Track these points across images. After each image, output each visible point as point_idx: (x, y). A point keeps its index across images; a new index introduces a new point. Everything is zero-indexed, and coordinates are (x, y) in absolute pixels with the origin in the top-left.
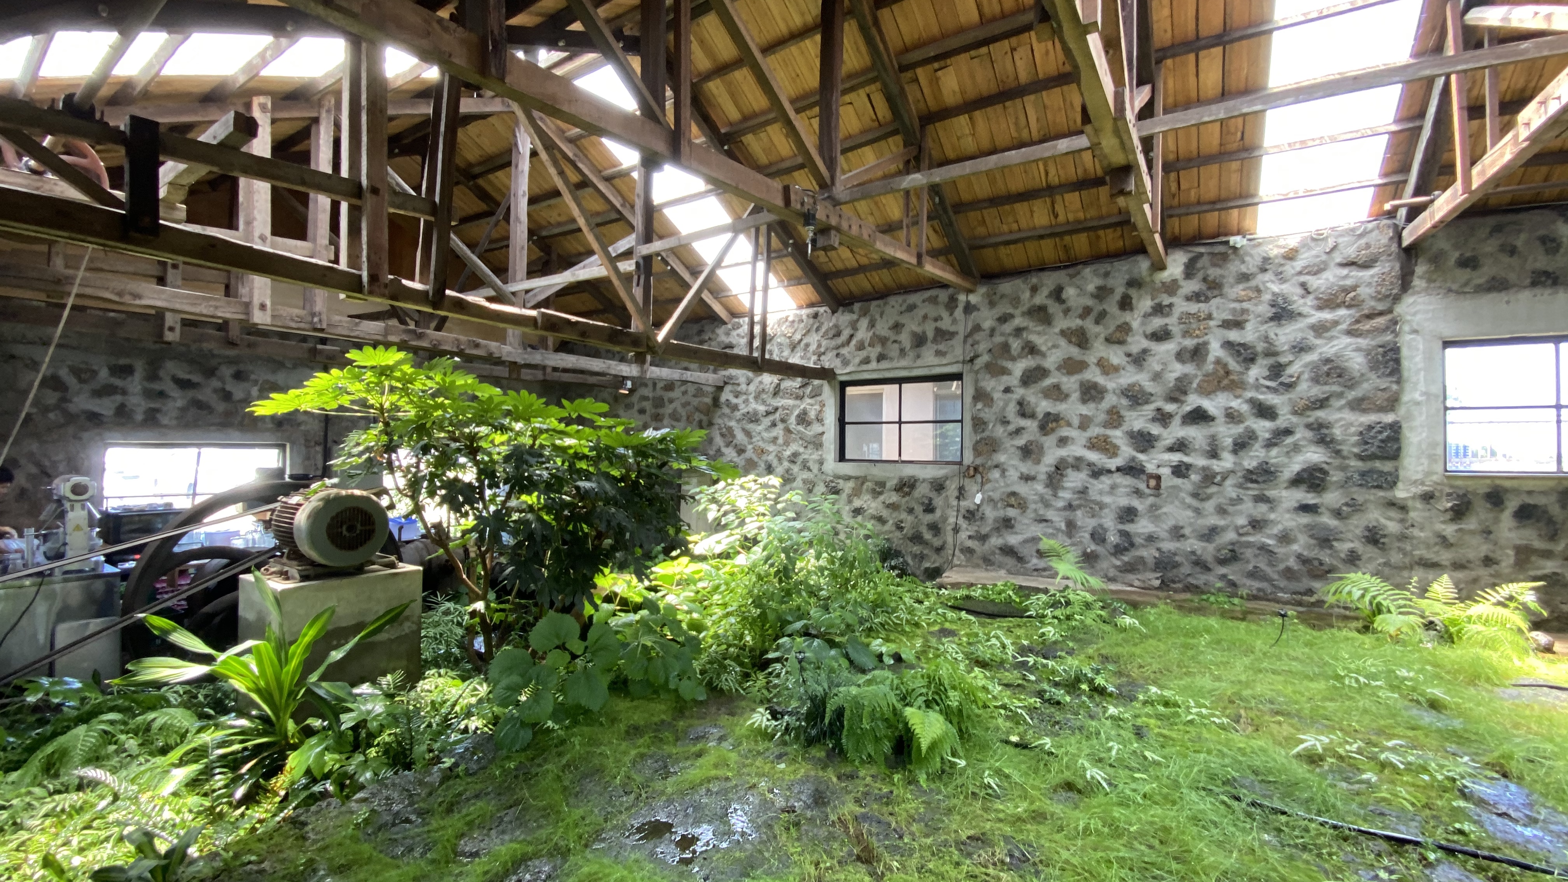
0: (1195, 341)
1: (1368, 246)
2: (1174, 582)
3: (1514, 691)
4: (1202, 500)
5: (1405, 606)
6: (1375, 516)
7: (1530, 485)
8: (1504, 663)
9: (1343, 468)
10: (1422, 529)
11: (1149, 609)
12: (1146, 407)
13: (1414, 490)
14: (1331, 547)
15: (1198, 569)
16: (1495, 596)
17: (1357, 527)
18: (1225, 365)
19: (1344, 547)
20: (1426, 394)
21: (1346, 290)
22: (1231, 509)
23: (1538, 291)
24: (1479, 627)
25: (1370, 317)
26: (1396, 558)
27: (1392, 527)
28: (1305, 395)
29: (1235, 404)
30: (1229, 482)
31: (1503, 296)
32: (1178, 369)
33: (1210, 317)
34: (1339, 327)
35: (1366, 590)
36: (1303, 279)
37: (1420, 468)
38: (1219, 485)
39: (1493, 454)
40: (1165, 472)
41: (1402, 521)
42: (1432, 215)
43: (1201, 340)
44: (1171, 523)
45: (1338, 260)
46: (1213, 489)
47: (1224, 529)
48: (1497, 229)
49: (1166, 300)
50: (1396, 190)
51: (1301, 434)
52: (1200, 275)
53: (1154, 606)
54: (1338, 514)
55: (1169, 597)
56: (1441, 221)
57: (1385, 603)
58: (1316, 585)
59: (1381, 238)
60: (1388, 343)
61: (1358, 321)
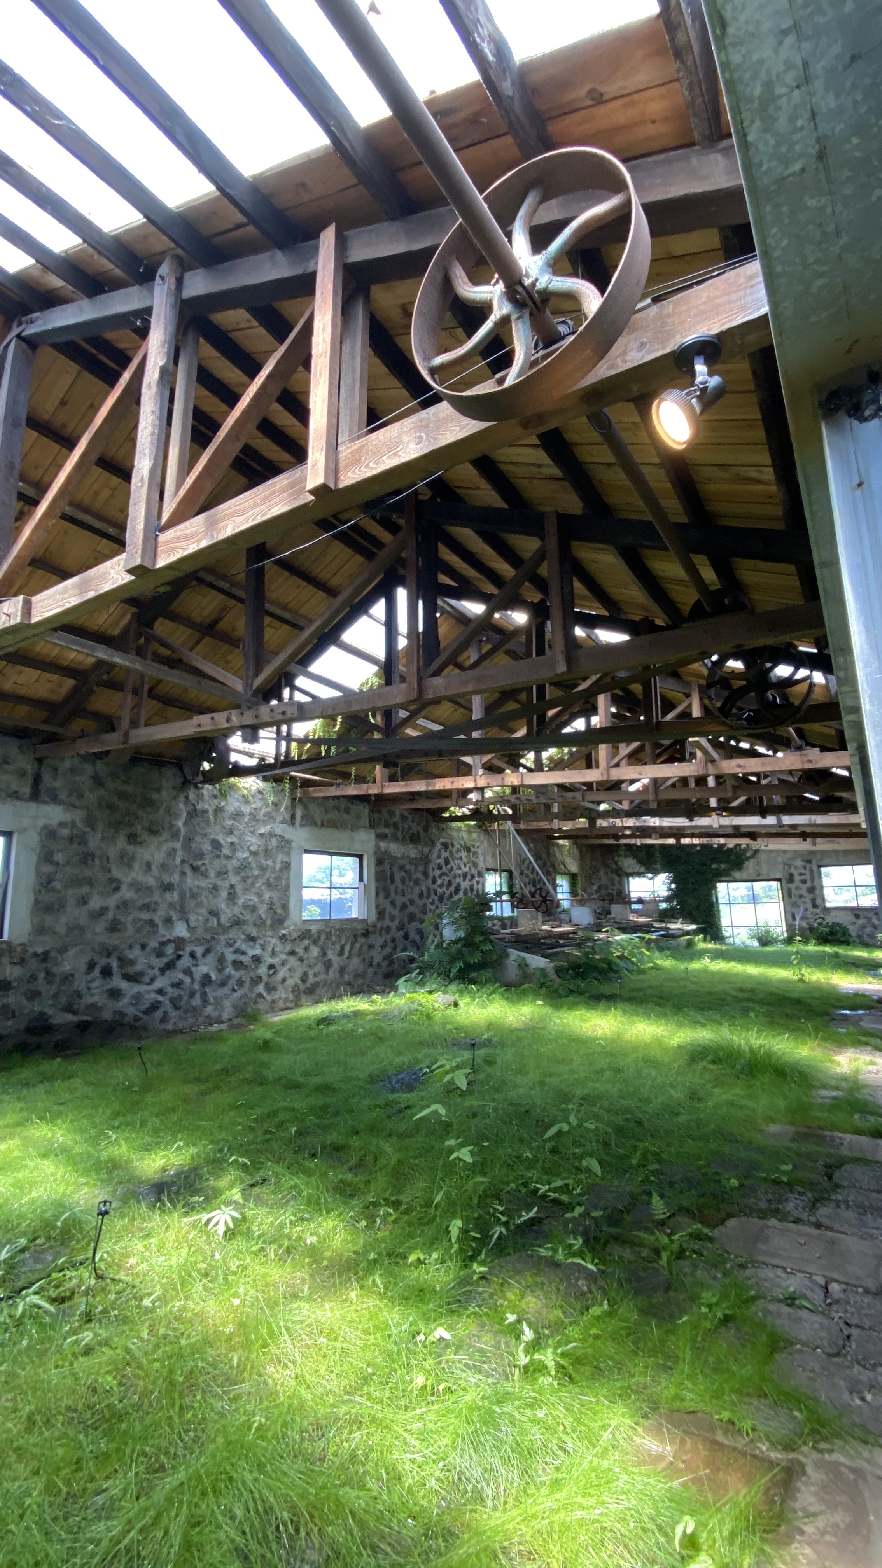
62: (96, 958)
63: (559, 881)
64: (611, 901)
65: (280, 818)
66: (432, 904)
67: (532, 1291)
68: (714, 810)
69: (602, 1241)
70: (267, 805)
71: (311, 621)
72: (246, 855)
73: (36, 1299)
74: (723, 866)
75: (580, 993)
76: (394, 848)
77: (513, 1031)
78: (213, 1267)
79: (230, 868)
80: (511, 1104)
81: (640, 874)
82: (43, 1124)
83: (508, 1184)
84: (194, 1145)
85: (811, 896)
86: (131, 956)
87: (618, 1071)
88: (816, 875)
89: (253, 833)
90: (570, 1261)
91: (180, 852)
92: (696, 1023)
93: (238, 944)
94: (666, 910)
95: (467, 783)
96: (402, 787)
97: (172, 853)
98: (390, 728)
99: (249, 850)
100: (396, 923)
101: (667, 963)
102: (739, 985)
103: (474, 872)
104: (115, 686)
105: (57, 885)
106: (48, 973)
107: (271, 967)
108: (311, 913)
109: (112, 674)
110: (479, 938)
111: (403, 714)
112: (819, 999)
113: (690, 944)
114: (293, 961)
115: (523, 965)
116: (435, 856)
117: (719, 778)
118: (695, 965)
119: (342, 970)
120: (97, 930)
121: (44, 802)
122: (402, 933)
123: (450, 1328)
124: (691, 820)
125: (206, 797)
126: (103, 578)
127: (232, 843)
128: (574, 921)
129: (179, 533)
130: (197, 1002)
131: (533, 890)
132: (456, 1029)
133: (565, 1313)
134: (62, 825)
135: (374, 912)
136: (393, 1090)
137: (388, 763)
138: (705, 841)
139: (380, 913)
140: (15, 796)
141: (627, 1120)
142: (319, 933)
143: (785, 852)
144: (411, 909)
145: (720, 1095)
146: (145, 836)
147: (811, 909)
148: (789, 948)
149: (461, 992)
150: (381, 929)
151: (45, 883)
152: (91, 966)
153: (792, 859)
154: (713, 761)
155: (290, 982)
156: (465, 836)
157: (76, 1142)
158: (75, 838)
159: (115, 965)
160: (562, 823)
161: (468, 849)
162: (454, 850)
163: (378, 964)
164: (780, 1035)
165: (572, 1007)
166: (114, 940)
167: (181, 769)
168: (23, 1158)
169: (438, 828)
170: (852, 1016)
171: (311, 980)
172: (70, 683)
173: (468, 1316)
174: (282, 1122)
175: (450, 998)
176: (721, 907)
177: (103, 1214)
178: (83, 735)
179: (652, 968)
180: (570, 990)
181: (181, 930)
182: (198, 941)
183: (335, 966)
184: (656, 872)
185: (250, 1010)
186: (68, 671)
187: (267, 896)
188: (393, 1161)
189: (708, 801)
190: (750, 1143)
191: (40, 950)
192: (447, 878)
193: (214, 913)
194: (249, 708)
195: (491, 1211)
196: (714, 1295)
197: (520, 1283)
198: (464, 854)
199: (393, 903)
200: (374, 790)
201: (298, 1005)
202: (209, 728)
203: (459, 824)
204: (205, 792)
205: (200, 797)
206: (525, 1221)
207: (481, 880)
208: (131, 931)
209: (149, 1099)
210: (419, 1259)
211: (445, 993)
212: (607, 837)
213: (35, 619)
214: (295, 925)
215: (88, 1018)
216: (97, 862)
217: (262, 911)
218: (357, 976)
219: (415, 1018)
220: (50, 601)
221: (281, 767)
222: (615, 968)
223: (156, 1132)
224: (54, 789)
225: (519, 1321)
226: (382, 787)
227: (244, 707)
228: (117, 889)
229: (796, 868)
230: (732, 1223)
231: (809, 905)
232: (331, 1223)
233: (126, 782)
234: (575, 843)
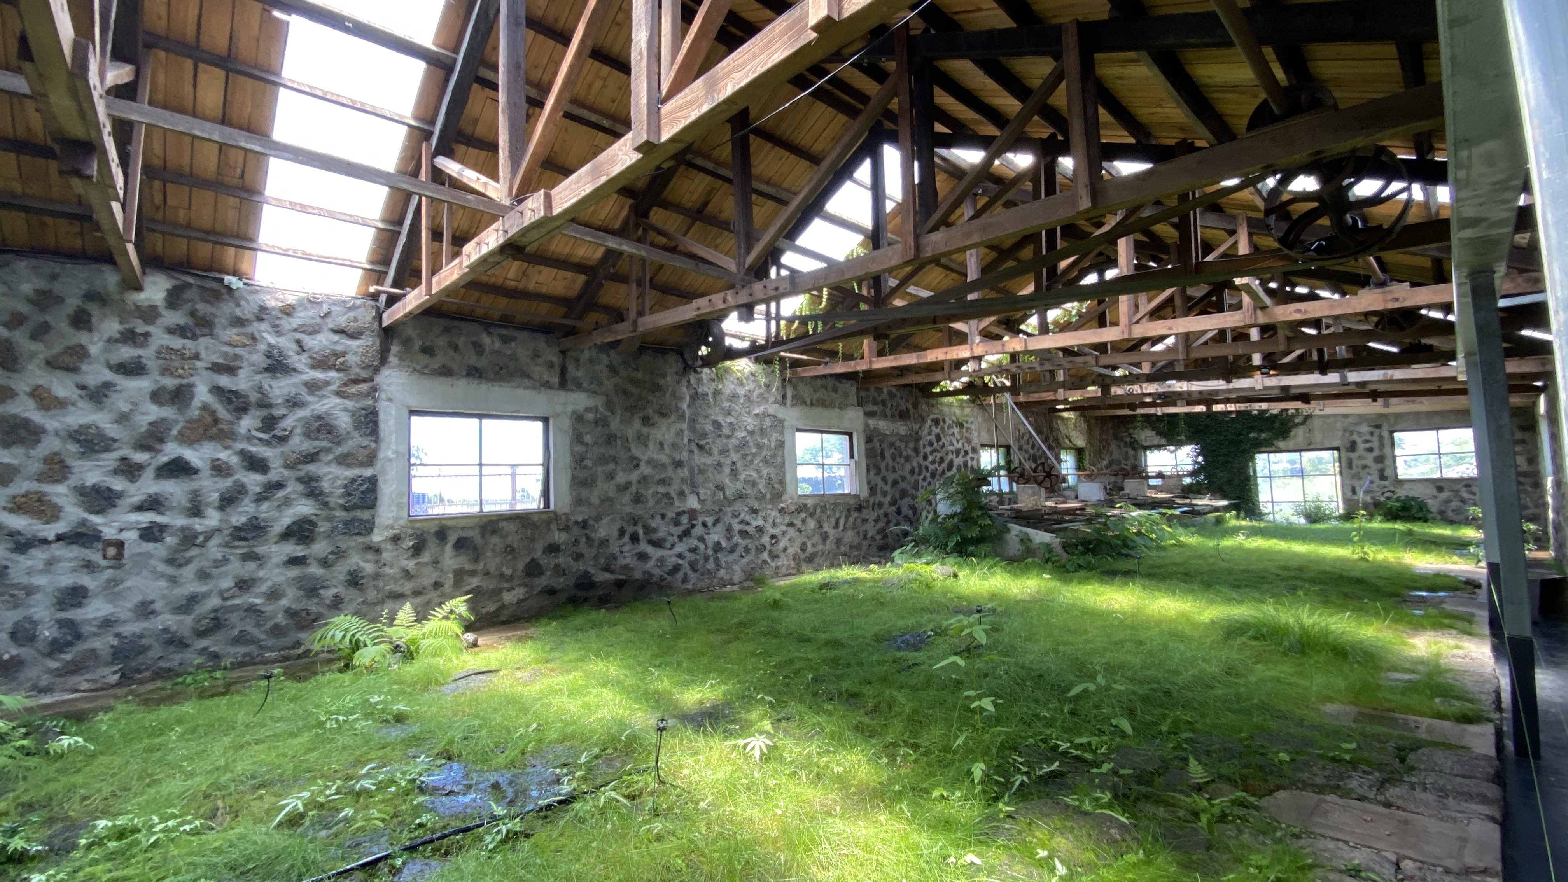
0: (177, 382)
1: (356, 320)
2: (139, 671)
3: (454, 685)
4: (180, 566)
5: (378, 637)
6: (356, 560)
7: (463, 523)
8: (449, 665)
9: (330, 519)
10: (391, 567)
11: (101, 715)
12: (106, 455)
13: (386, 534)
14: (318, 596)
15: (172, 648)
16: (441, 612)
17: (340, 573)
18: (213, 413)
19: (328, 594)
20: (396, 452)
21: (337, 355)
22: (214, 572)
23: (471, 380)
24: (432, 640)
25: (355, 382)
26: (372, 595)
27: (369, 568)
28: (297, 449)
29: (223, 455)
30: (213, 542)
31: (449, 381)
32: (153, 412)
33: (197, 356)
34: (330, 388)
35: (347, 630)
36: (298, 336)
37: (391, 515)
38: (201, 546)
39: (442, 500)
40: (131, 536)
41: (377, 562)
42: (404, 307)
43: (185, 381)
44: (137, 598)
45: (331, 326)
46: (194, 552)
47: (206, 596)
48: (447, 330)
49: (141, 328)
50: (378, 276)
51: (292, 488)
52: (188, 307)
53: (108, 709)
54: (324, 563)
55: (130, 693)
56: (410, 313)
57: (362, 639)
58: (303, 635)
59: (366, 316)
60: (369, 406)
61: (345, 385)
62: (626, 527)
63: (1063, 456)
64: (1126, 475)
65: (772, 399)
66: (924, 480)
67: (1062, 833)
68: (1258, 368)
69: (1132, 798)
70: (760, 387)
71: (795, 194)
72: (744, 434)
73: (613, 794)
74: (1263, 435)
75: (1090, 568)
76: (883, 425)
77: (1018, 602)
78: (753, 783)
79: (731, 447)
80: (1023, 667)
81: (1159, 447)
82: (599, 661)
83: (1026, 738)
84: (725, 683)
85: (1380, 466)
86: (653, 525)
87: (1140, 643)
88: (1387, 442)
89: (748, 413)
90: (1099, 811)
91: (686, 432)
92: (1229, 600)
93: (742, 516)
94: (1191, 485)
95: (962, 352)
96: (892, 361)
97: (679, 434)
98: (880, 300)
99: (746, 430)
100: (888, 498)
101: (1191, 539)
102: (1282, 563)
103: (968, 448)
104: (621, 278)
105: (588, 463)
106: (588, 538)
107: (773, 537)
108: (805, 489)
109: (617, 266)
110: (977, 513)
111: (893, 283)
112: (1387, 579)
113: (1219, 521)
114: (792, 532)
115: (1025, 540)
116: (926, 432)
117: (1267, 329)
118: (1227, 543)
119: (838, 542)
120: (624, 502)
121: (572, 390)
122: (894, 508)
123: (980, 855)
124: (1229, 381)
125: (705, 381)
126: (613, 161)
127: (731, 423)
128: (1081, 497)
129: (680, 102)
130: (711, 565)
131: (1034, 466)
132: (958, 598)
133: (1097, 856)
134: (588, 410)
135: (865, 487)
136: (899, 649)
137: (879, 335)
138: (1242, 406)
139: (871, 489)
140: (547, 385)
141: (1153, 690)
142: (815, 506)
143: (1346, 416)
144: (903, 485)
145: (1261, 671)
146: (656, 418)
147: (1378, 482)
148: (1348, 525)
149: (960, 566)
150: (874, 504)
151: (579, 461)
152: (622, 533)
153: (1356, 424)
154: (1264, 308)
155: (791, 551)
156: (958, 411)
157: (627, 676)
158: (600, 422)
159: (641, 532)
160: (1068, 392)
161: (961, 425)
162: (946, 426)
163: (872, 537)
164: (1338, 613)
165: (1083, 581)
166: (638, 510)
167: (681, 354)
168: (587, 686)
169: (928, 404)
170: (1433, 598)
171: (810, 550)
172: (582, 279)
173: (998, 848)
174: (799, 670)
175: (950, 570)
176: (1259, 481)
177: (661, 730)
178: (597, 326)
179: (1175, 545)
180: (1080, 566)
181: (692, 503)
182: (708, 513)
183: (832, 538)
184: (1179, 444)
185: (757, 574)
186: (580, 267)
187: (765, 472)
188: (907, 710)
189: (1250, 358)
190: (1302, 720)
191: (580, 519)
192: (938, 455)
193: (720, 487)
194: (743, 286)
195: (1011, 761)
196: (1264, 858)
197: (1048, 825)
198: (956, 430)
199: (884, 479)
200: (861, 366)
201: (799, 572)
202: (708, 310)
203: (950, 399)
204: (703, 376)
205: (700, 381)
206: (1047, 773)
207: (975, 456)
208: (651, 503)
209: (681, 643)
210: (942, 796)
211: (943, 564)
212: (1121, 406)
213: (557, 211)
214: (792, 499)
215: (623, 577)
216: (619, 442)
217: (762, 485)
218: (852, 547)
219: (915, 586)
220: (568, 192)
221: (772, 347)
222: (1131, 544)
223: (690, 672)
224: (578, 378)
225: (1050, 857)
226: (871, 362)
227: (738, 286)
228: (637, 466)
229: (1360, 434)
230: (1281, 795)
231: (1375, 477)
232: (854, 758)
233: (636, 370)
234: (1082, 415)
